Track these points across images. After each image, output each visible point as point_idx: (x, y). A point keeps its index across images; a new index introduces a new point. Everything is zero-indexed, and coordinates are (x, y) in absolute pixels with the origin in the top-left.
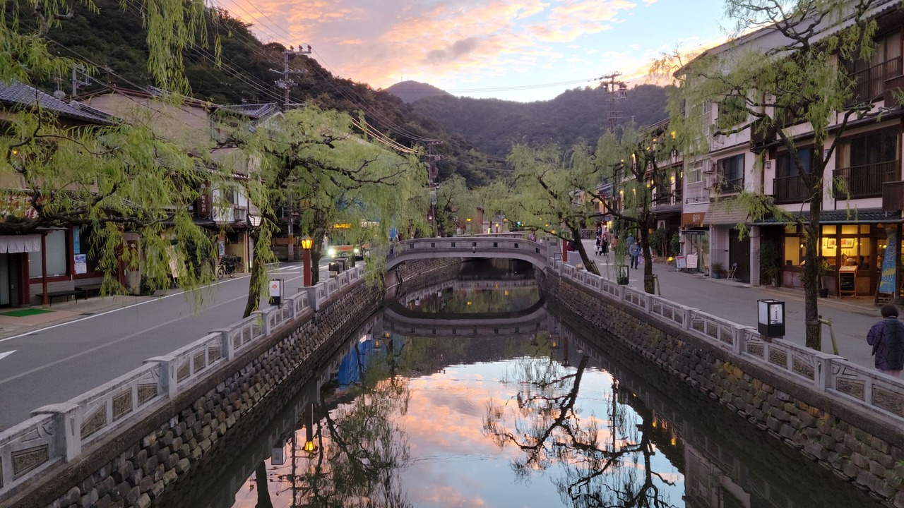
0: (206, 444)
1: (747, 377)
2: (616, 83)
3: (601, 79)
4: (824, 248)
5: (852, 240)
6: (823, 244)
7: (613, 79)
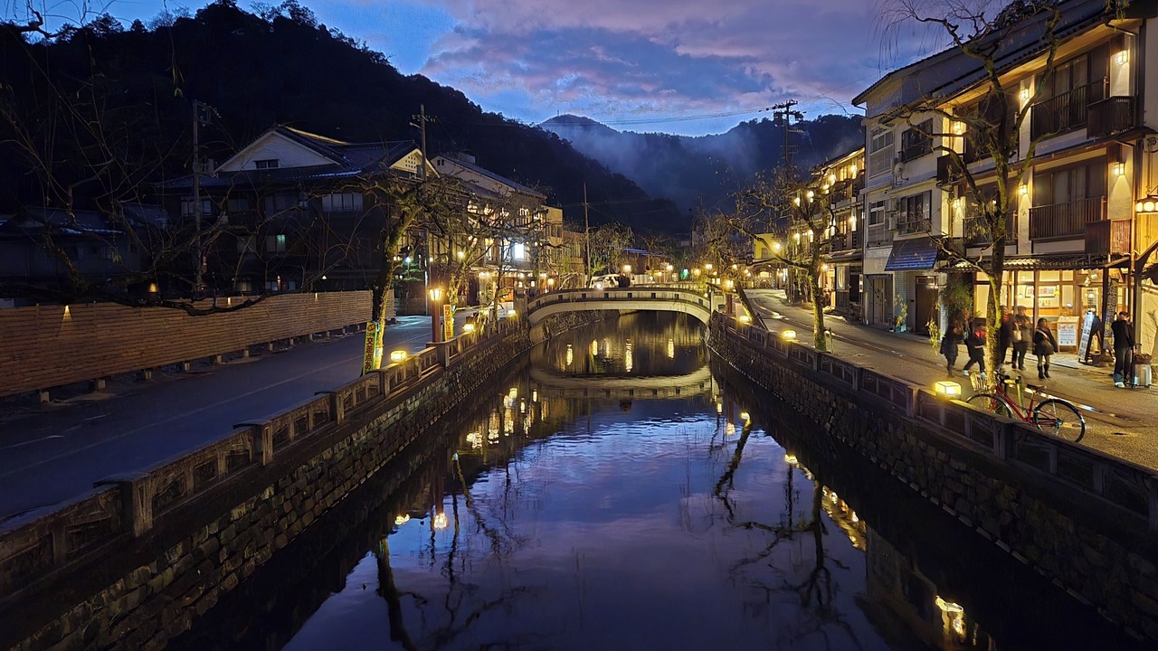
0: (307, 520)
1: (922, 444)
2: (791, 113)
3: (774, 108)
4: (1019, 297)
5: (1054, 288)
6: (1019, 292)
7: (788, 108)
